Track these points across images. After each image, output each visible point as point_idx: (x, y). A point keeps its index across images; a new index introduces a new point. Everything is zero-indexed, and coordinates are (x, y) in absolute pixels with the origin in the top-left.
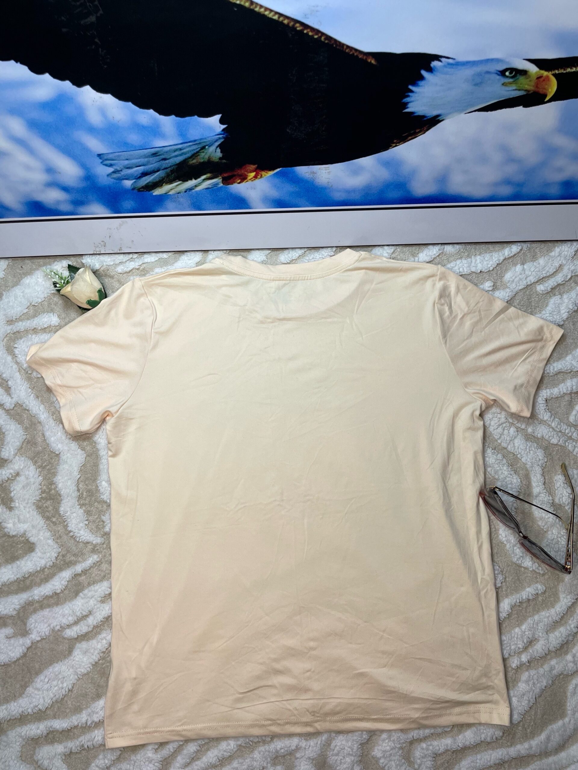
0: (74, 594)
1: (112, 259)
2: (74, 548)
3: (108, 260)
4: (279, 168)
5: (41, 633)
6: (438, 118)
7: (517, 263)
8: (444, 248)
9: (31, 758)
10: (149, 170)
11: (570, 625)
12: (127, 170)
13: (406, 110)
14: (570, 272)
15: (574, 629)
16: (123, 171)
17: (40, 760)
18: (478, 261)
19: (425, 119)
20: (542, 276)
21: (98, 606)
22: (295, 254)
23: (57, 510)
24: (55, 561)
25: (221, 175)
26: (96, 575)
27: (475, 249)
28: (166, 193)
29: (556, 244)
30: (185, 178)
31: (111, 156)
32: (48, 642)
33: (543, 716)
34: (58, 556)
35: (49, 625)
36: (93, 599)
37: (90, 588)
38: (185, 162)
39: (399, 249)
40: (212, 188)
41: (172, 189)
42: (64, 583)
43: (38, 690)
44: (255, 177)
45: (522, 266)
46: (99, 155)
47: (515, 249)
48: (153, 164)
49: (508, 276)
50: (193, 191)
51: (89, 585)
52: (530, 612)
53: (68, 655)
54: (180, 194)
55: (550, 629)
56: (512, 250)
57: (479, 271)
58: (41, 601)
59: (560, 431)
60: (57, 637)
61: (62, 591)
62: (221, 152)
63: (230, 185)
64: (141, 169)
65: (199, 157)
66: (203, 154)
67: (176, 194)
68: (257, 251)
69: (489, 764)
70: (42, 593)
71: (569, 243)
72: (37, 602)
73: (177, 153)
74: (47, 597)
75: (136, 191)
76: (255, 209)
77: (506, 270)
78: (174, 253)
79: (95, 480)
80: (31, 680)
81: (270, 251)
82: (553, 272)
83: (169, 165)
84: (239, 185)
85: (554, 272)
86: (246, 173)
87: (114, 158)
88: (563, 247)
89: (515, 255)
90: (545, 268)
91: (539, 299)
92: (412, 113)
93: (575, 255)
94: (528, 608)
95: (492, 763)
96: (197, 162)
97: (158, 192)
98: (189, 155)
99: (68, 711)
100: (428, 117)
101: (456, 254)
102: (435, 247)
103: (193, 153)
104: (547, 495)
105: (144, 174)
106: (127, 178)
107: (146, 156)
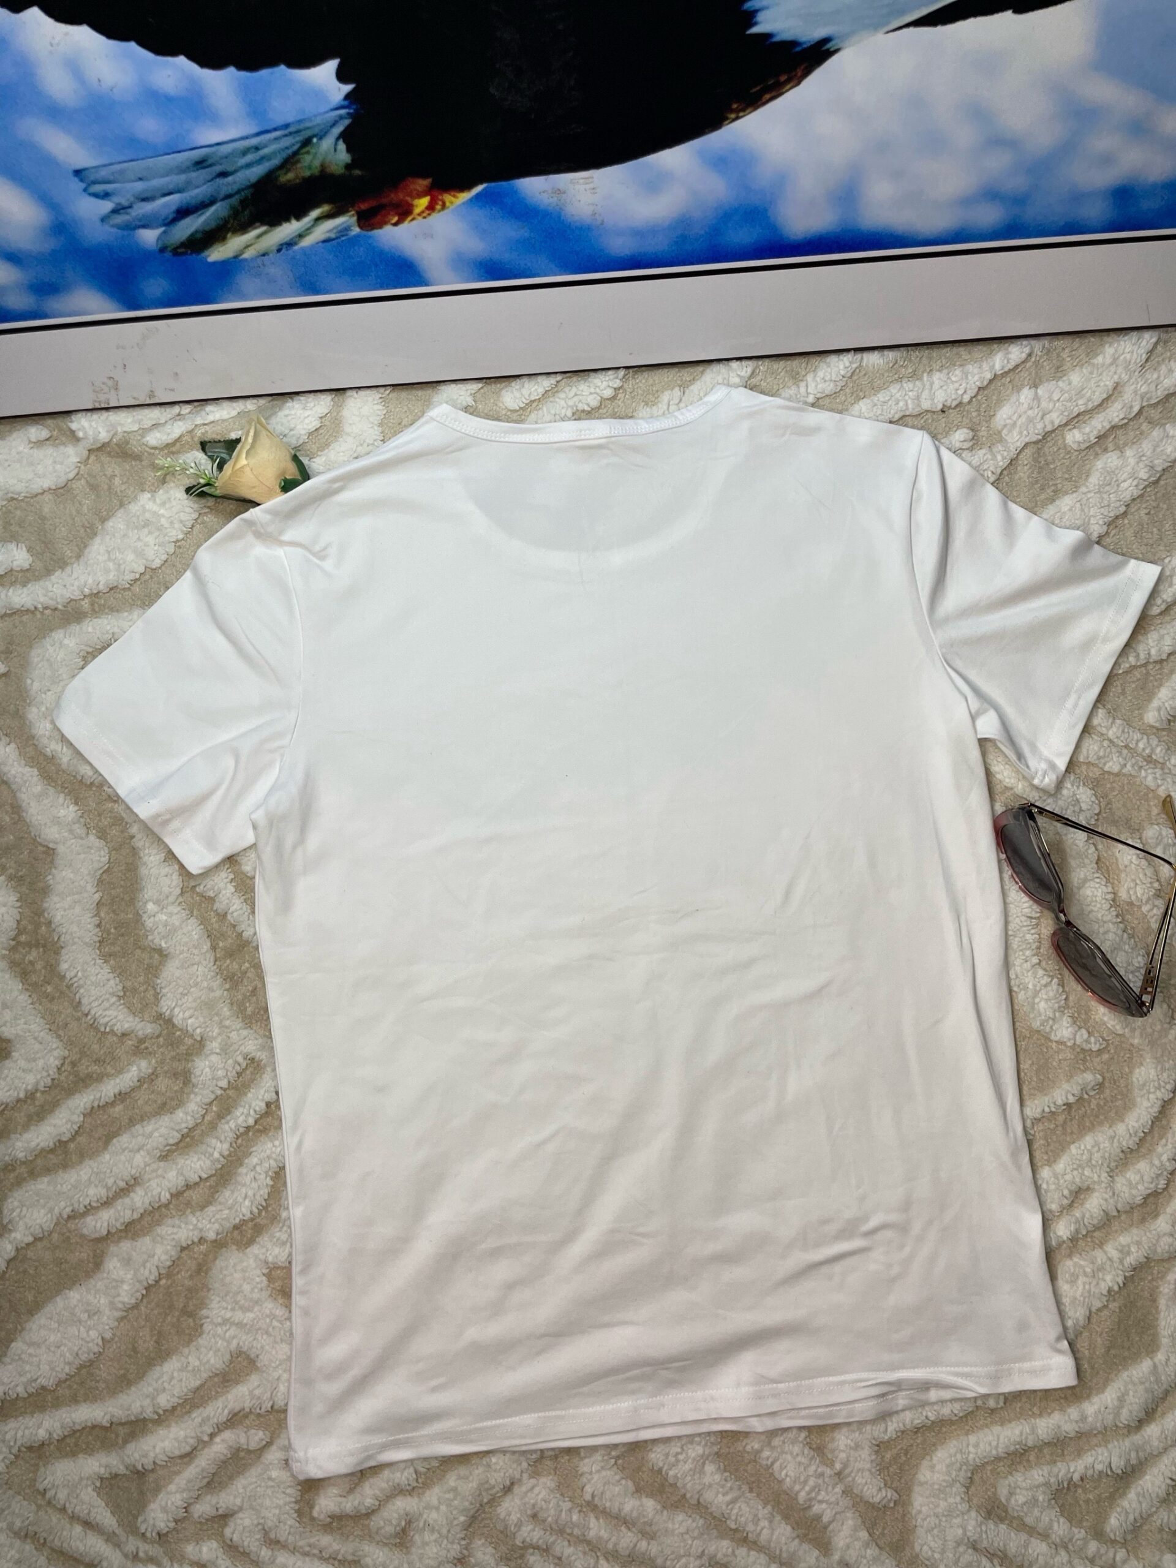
0: (100, 1144)
1: (136, 418)
2: (96, 1047)
3: (126, 422)
4: (481, 183)
5: (32, 1229)
6: (828, 46)
7: (1023, 386)
8: (862, 358)
9: (29, 1487)
10: (193, 202)
11: (1160, 1156)
12: (143, 204)
13: (755, 30)
14: (1138, 397)
15: (1167, 1164)
16: (135, 206)
17: (50, 1489)
18: (936, 385)
19: (798, 49)
20: (1076, 411)
21: (154, 1166)
22: (534, 389)
23: (52, 969)
24: (56, 1076)
25: (353, 206)
26: (146, 1103)
27: (930, 358)
28: (236, 257)
29: (1105, 338)
30: (274, 219)
31: (103, 173)
32: (49, 1245)
33: (1109, 1351)
34: (62, 1065)
35: (51, 1210)
36: (142, 1152)
37: (133, 1129)
38: (269, 178)
39: (763, 366)
40: (337, 238)
41: (247, 247)
42: (78, 1119)
43: (37, 1345)
44: (431, 208)
45: (1033, 390)
46: (78, 173)
47: (1016, 353)
48: (197, 187)
49: (1004, 414)
50: (296, 248)
51: (132, 1122)
52: (1072, 1133)
53: (93, 1271)
55: (1117, 1167)
56: (1012, 356)
57: (940, 407)
58: (31, 1161)
59: (1126, 747)
60: (68, 1234)
61: (73, 1139)
62: (348, 150)
64: (174, 200)
65: (299, 165)
66: (307, 159)
67: (257, 257)
68: (453, 386)
69: (994, 1452)
70: (33, 1144)
71: (1135, 334)
72: (23, 1163)
73: (250, 157)
74: (44, 1153)
75: (168, 255)
76: (438, 284)
77: (999, 403)
78: (270, 398)
79: (132, 901)
80: (19, 1327)
81: (480, 385)
82: (1100, 400)
83: (236, 187)
84: (396, 228)
85: (1103, 400)
86: (409, 199)
87: (112, 178)
88: (1122, 343)
89: (1017, 366)
90: (1084, 392)
91: (1071, 461)
92: (768, 36)
93: (1147, 360)
94: (1069, 1123)
95: (1001, 1450)
96: (297, 177)
97: (217, 254)
98: (276, 161)
99: (102, 1385)
100: (805, 43)
101: (887, 371)
102: (841, 357)
103: (284, 155)
104: (1103, 883)
105: (183, 212)
106: (146, 223)
107: (182, 170)
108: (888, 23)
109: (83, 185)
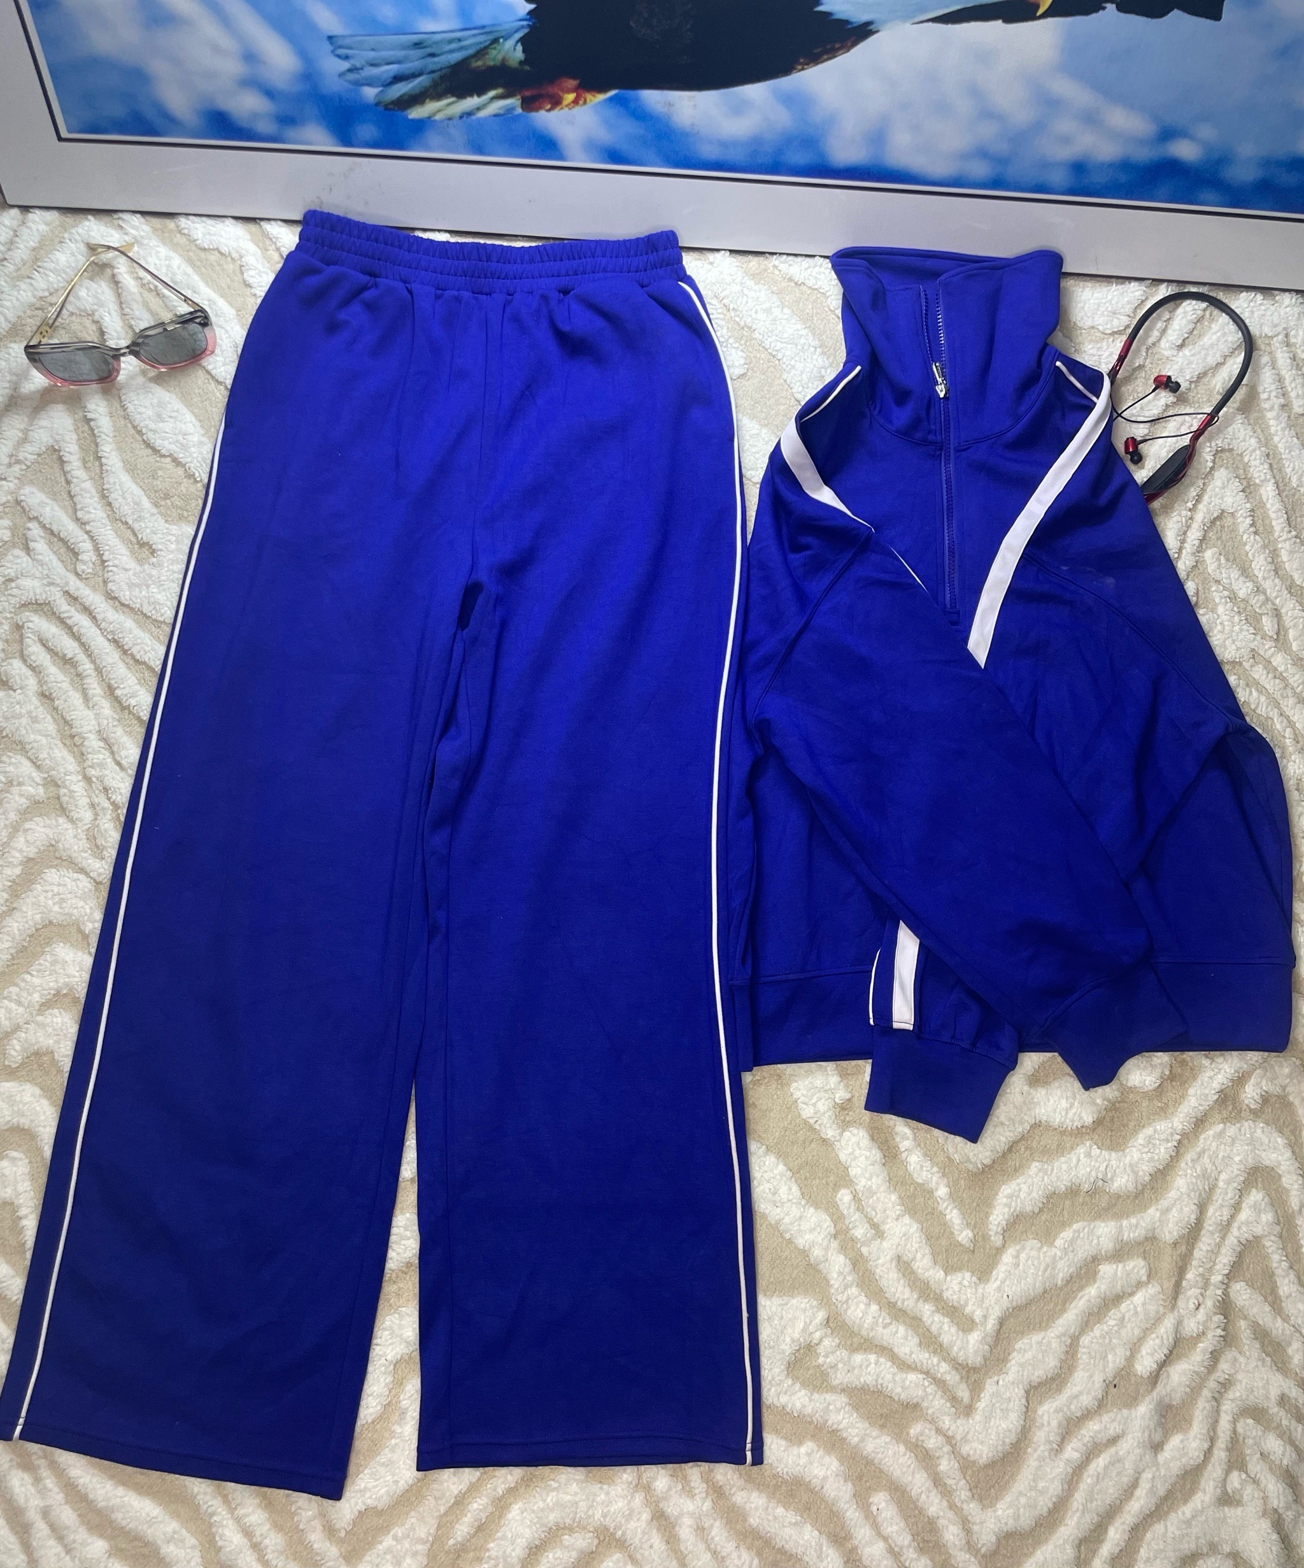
4: (615, 88)
6: (870, 28)
10: (407, 72)
12: (371, 68)
13: (820, 8)
16: (365, 69)
19: (849, 26)
25: (520, 92)
28: (429, 118)
30: (461, 94)
31: (347, 41)
38: (464, 62)
40: (504, 114)
41: (439, 111)
44: (575, 102)
46: (330, 38)
48: (412, 62)
50: (474, 117)
54: (450, 122)
62: (524, 51)
63: (534, 114)
64: (394, 69)
65: (487, 57)
66: (493, 53)
73: (454, 46)
75: (381, 109)
76: (572, 161)
83: (439, 66)
86: (561, 93)
87: (353, 46)
96: (484, 65)
97: (416, 113)
98: (471, 52)
100: (854, 23)
103: (478, 48)
105: (398, 79)
106: (370, 83)
107: (404, 47)
108: (914, 17)
109: (332, 48)
